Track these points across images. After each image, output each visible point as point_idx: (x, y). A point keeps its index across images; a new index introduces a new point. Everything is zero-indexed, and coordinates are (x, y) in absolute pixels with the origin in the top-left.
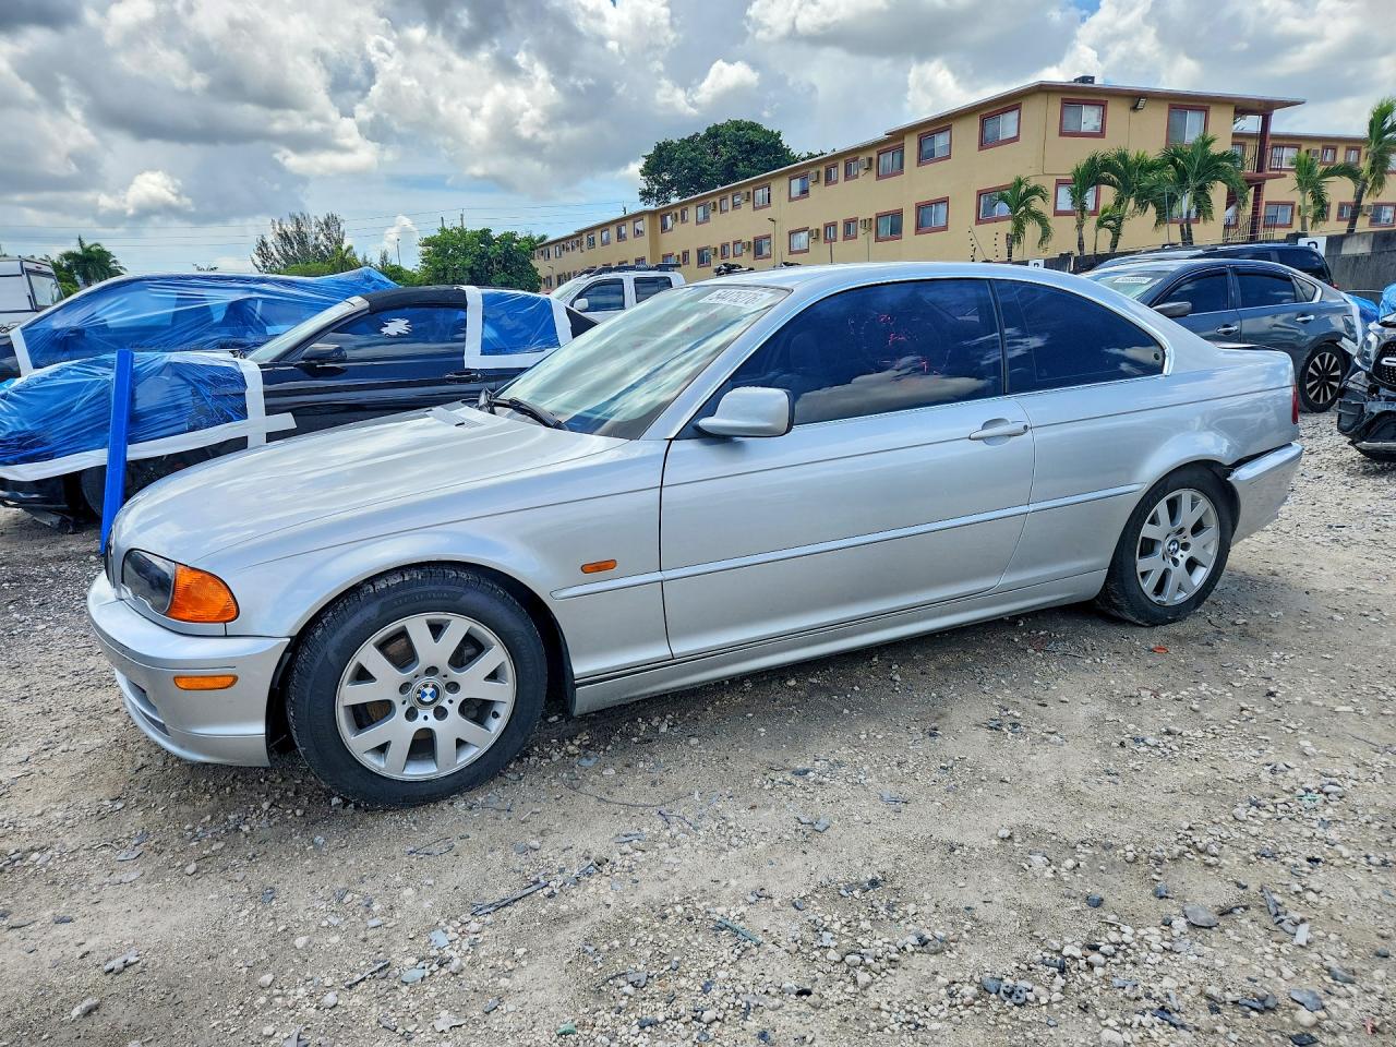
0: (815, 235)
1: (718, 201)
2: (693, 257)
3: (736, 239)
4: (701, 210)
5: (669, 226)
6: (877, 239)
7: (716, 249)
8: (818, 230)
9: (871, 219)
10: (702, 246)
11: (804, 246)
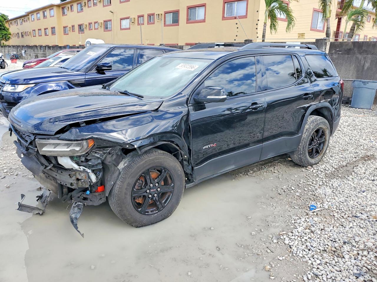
0: (133, 21)
1: (86, 1)
2: (76, 28)
3: (95, 21)
4: (79, 5)
5: (66, 13)
6: (165, 25)
7: (86, 25)
8: (134, 18)
9: (162, 14)
10: (80, 23)
11: (128, 27)
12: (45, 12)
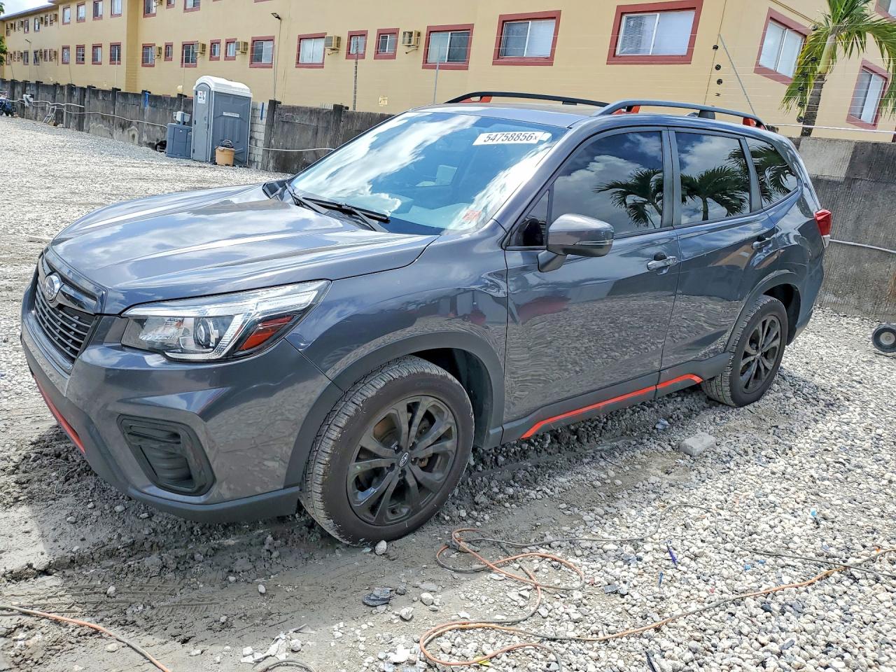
0: (334, 45)
2: (177, 52)
3: (230, 37)
5: (154, 10)
6: (426, 64)
7: (204, 46)
8: (339, 39)
9: (419, 34)
10: (189, 40)
11: (318, 60)
12: (100, 4)
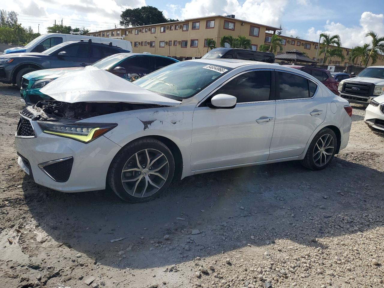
1: (141, 29)
2: (133, 44)
4: (136, 31)
5: (127, 34)
6: (181, 47)
7: (139, 43)
8: (167, 42)
9: (180, 42)
10: (136, 41)
11: (163, 46)
12: (114, 33)
